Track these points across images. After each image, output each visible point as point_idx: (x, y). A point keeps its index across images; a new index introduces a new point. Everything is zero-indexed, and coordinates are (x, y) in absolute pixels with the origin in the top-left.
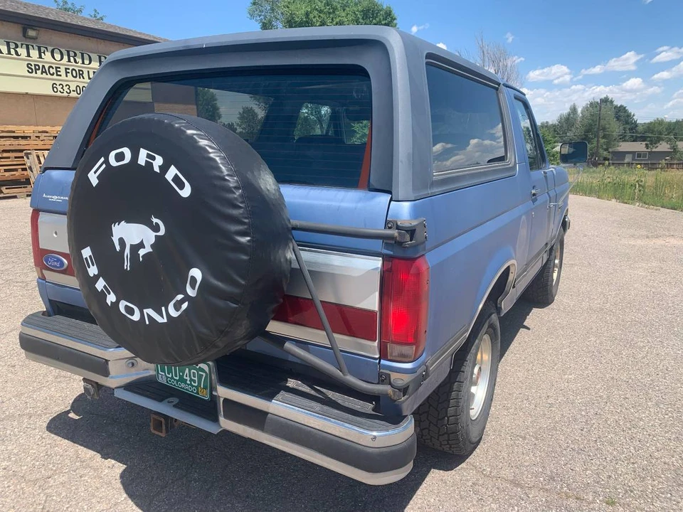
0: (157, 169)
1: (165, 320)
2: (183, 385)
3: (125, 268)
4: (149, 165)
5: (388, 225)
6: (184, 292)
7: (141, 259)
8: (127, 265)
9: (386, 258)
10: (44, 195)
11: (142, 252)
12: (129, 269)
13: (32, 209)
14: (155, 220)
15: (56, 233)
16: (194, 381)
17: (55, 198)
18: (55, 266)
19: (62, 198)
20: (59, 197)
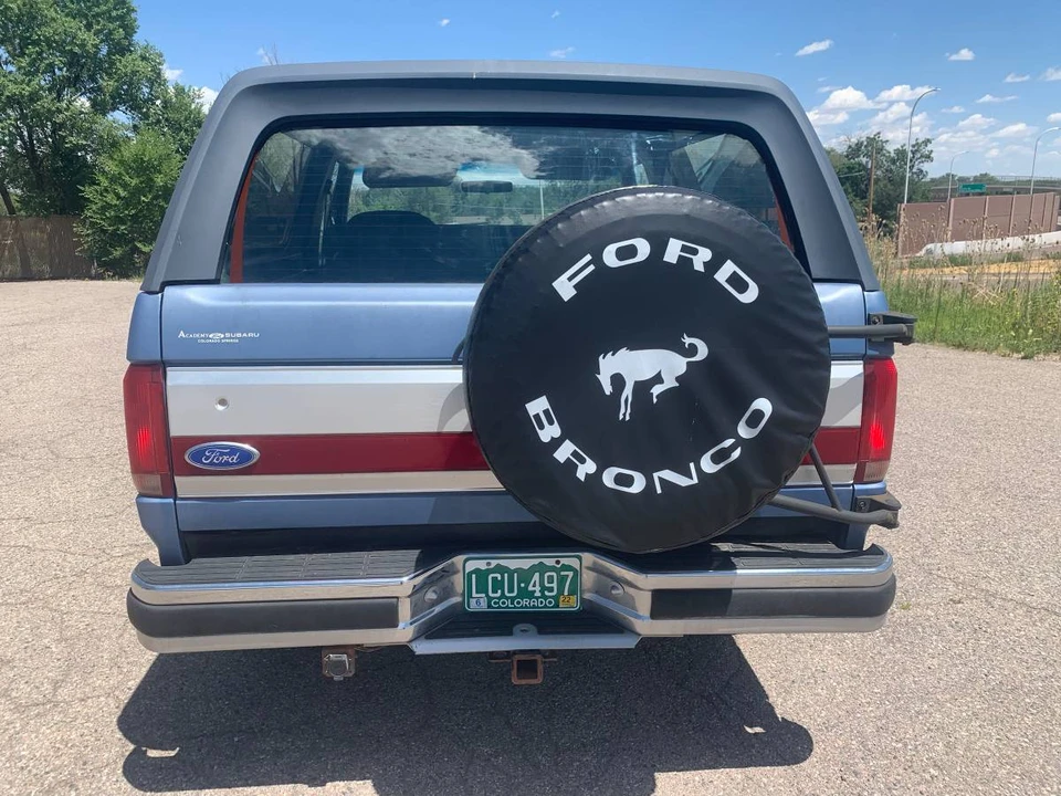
0: (699, 266)
1: (695, 481)
2: (525, 602)
3: (621, 417)
4: (685, 263)
5: (869, 320)
6: (736, 435)
7: (655, 400)
8: (625, 413)
9: (867, 360)
10: (182, 334)
11: (657, 390)
12: (628, 418)
13: (129, 363)
14: (687, 340)
15: (223, 402)
16: (551, 590)
17: (216, 337)
18: (220, 464)
19: (239, 335)
20: (228, 335)
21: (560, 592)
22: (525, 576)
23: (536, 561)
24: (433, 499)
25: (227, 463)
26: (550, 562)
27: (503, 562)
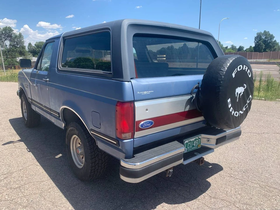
2: (193, 148)
10: (138, 93)
14: (244, 85)
15: (147, 110)
16: (197, 144)
17: (145, 93)
18: (147, 127)
19: (150, 92)
20: (148, 92)
21: (198, 144)
22: (193, 141)
23: (195, 138)
24: (180, 128)
25: (148, 126)
26: (197, 138)
27: (190, 140)
